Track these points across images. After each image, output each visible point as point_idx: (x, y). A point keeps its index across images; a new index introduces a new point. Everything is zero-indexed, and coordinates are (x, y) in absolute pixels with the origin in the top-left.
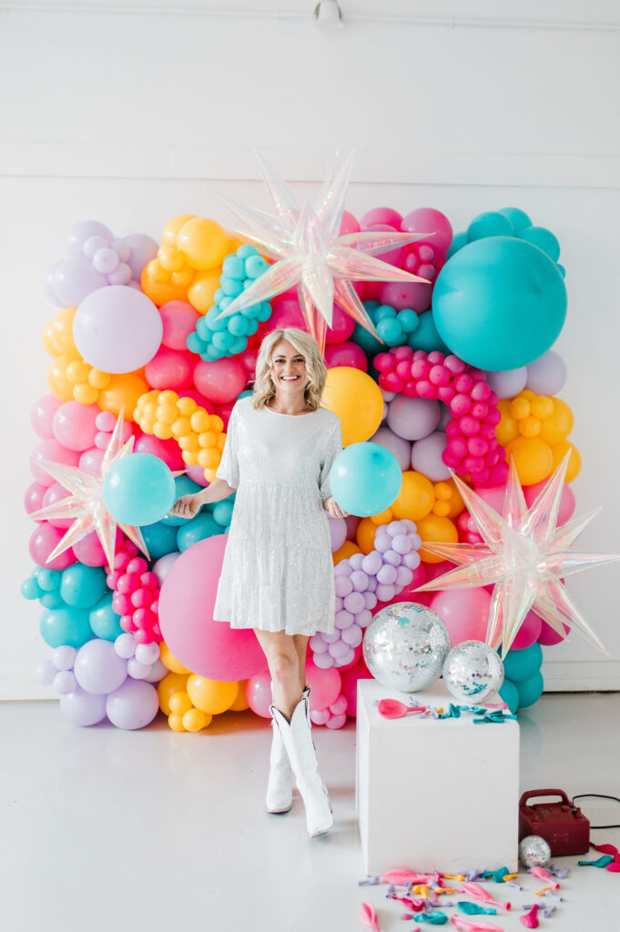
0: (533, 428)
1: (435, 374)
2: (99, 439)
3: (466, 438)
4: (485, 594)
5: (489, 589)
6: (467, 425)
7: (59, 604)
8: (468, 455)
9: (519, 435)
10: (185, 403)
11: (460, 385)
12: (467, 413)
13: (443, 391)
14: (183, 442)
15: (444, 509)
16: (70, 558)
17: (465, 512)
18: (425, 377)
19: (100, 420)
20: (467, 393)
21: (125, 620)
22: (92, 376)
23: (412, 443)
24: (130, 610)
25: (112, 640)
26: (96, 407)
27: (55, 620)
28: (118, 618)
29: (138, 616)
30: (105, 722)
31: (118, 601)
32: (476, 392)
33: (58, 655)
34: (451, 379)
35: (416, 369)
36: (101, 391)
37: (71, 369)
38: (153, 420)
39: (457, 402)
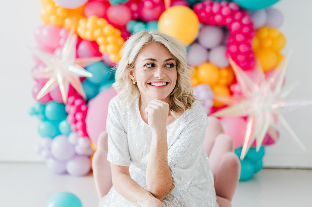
0: (268, 43)
1: (225, 11)
2: (62, 42)
3: (238, 44)
4: (242, 121)
5: (245, 118)
6: (239, 38)
7: (45, 119)
8: (238, 52)
9: (261, 47)
10: (101, 22)
11: (238, 16)
12: (239, 31)
13: (228, 20)
14: (100, 41)
15: (224, 81)
16: (49, 98)
17: (235, 81)
18: (220, 12)
19: (62, 33)
20: (240, 21)
21: (73, 127)
22: (59, 11)
23: (209, 50)
24: (76, 122)
25: (68, 135)
26: (61, 27)
27: (43, 126)
28: (70, 126)
29: (79, 124)
30: (66, 173)
31: (70, 118)
32: (245, 21)
33: (44, 141)
34: (232, 13)
35: (215, 8)
36: (63, 19)
37: (49, 8)
38: (86, 30)
39: (235, 26)
